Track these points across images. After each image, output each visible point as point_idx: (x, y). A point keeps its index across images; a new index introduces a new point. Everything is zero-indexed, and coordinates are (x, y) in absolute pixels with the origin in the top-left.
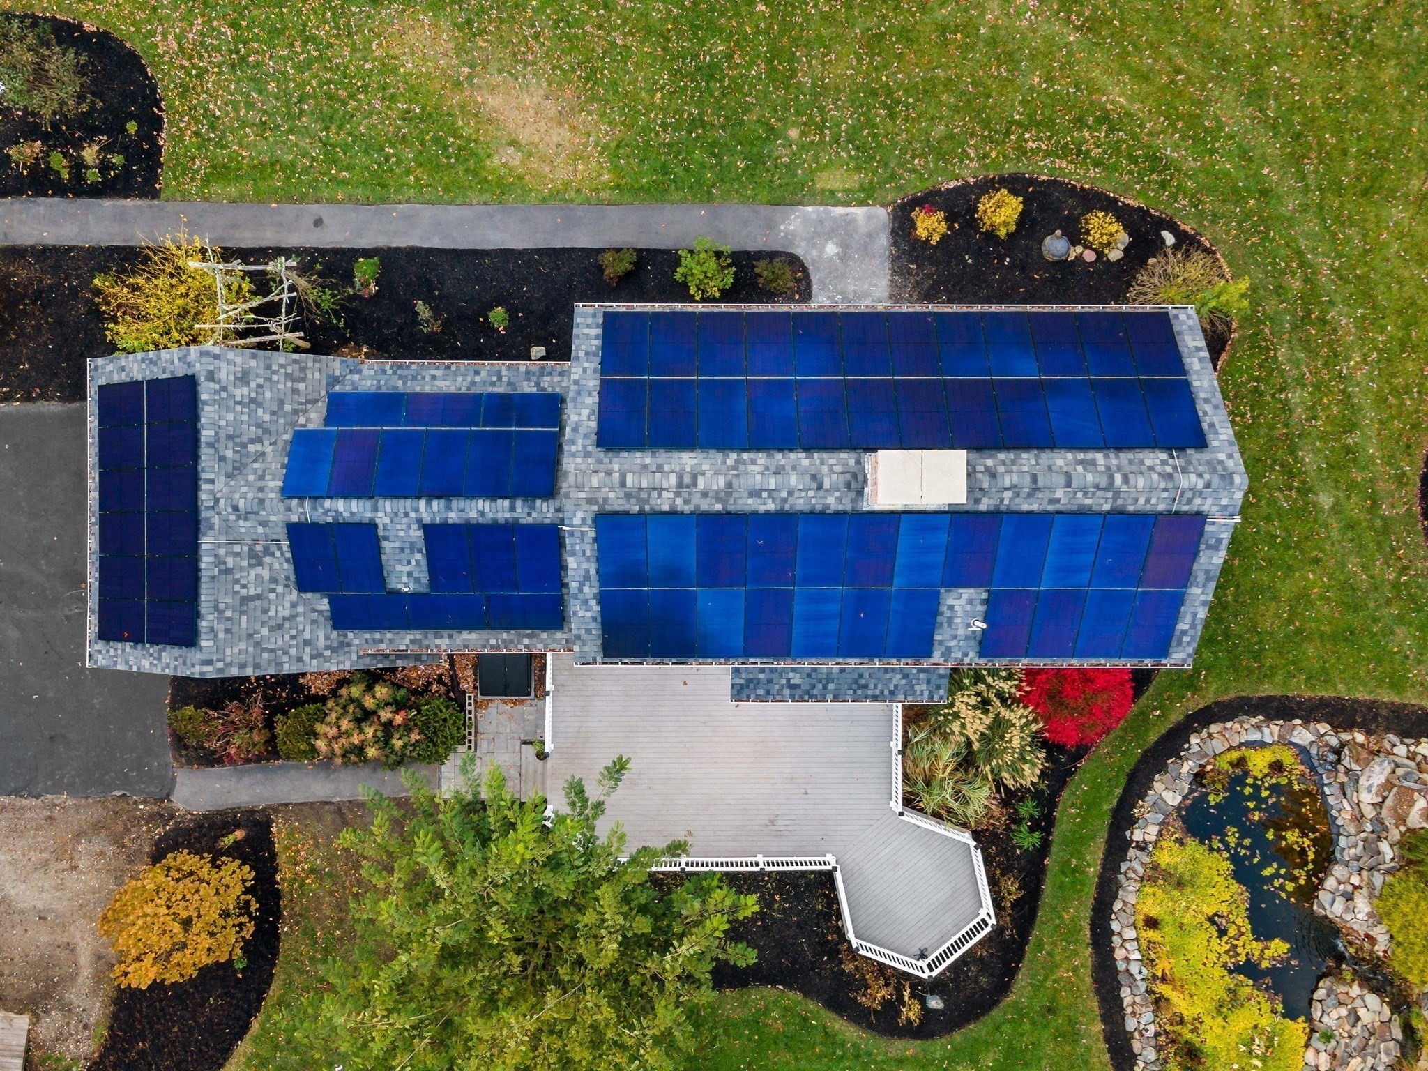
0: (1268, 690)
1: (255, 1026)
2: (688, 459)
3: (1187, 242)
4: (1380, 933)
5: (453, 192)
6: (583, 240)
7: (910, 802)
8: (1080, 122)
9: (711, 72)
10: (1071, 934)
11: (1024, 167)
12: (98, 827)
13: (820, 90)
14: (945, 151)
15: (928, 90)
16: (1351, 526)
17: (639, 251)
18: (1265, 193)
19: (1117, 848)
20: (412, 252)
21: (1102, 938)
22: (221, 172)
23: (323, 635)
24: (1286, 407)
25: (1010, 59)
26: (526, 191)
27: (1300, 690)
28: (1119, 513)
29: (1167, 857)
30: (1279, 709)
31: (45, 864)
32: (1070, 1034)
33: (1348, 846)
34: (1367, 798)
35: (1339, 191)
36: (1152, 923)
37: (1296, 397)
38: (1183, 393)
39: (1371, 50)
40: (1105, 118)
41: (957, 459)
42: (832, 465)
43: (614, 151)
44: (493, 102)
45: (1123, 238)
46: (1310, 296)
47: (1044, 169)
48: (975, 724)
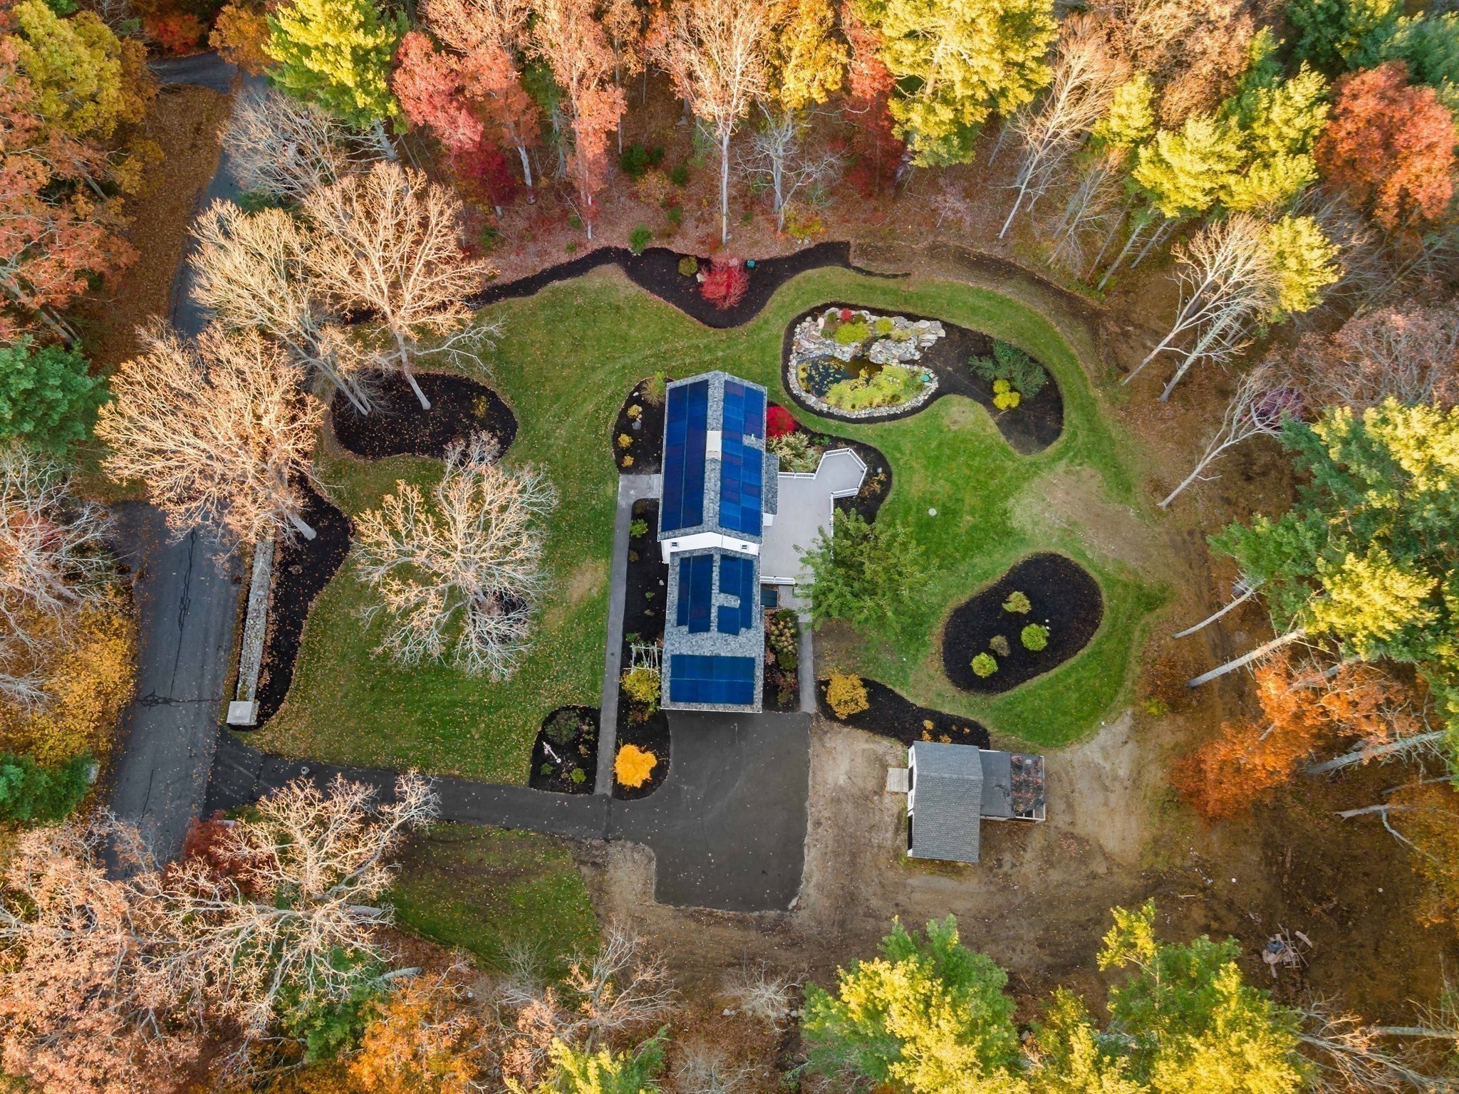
0: (779, 371)
1: (890, 687)
2: (706, 502)
3: (638, 389)
4: (854, 344)
5: (605, 609)
6: (624, 568)
7: (814, 471)
8: (597, 418)
9: (571, 527)
10: (857, 430)
11: (610, 435)
12: (821, 739)
13: (580, 493)
14: (602, 457)
15: (583, 461)
16: (729, 347)
17: (630, 548)
18: (624, 367)
19: (830, 415)
20: (625, 623)
21: (858, 421)
22: (593, 686)
23: (752, 631)
24: (691, 364)
25: (575, 438)
26: (607, 586)
27: (780, 362)
28: (724, 400)
29: (832, 401)
30: (786, 368)
31: (834, 759)
32: (889, 431)
33: (829, 352)
34: (812, 346)
35: (624, 348)
36: (853, 407)
37: (688, 361)
38: (694, 385)
39: (583, 338)
40: (596, 411)
41: (709, 433)
42: (708, 466)
43: (596, 558)
44: (575, 596)
45: (635, 406)
46: (656, 356)
47: (611, 428)
48: (786, 451)
